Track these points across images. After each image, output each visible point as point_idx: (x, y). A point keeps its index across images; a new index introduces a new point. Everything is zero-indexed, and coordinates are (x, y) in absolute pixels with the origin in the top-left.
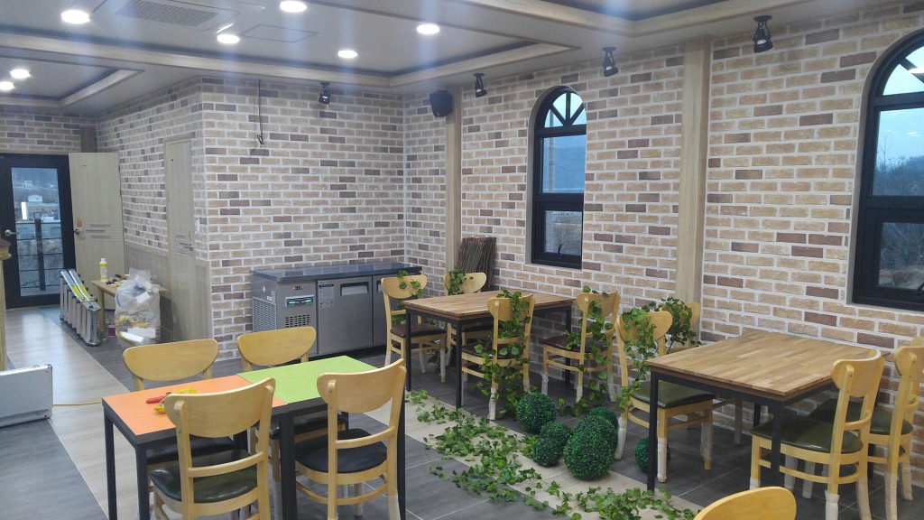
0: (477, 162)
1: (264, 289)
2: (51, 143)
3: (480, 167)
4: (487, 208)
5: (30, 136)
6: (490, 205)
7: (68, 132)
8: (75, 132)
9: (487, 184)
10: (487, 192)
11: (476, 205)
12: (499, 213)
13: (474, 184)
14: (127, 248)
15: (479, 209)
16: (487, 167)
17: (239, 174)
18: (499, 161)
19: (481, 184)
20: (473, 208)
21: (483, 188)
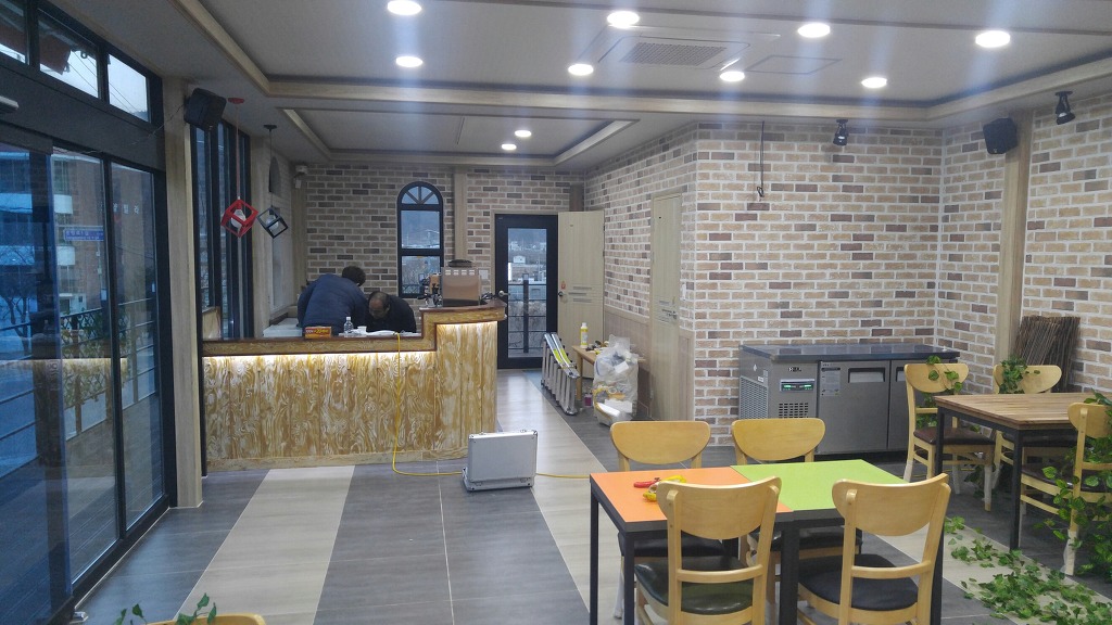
0: (1052, 213)
1: (755, 368)
2: (543, 203)
3: (1057, 218)
4: (1065, 276)
5: (527, 196)
6: (1071, 271)
7: (559, 191)
8: (565, 191)
9: (1067, 243)
10: (1068, 253)
11: (1047, 271)
12: (1085, 283)
13: (1045, 243)
14: (607, 313)
15: (1053, 277)
16: (1069, 219)
17: (732, 232)
18: (1089, 211)
19: (1057, 242)
20: (1043, 276)
21: (1061, 248)
